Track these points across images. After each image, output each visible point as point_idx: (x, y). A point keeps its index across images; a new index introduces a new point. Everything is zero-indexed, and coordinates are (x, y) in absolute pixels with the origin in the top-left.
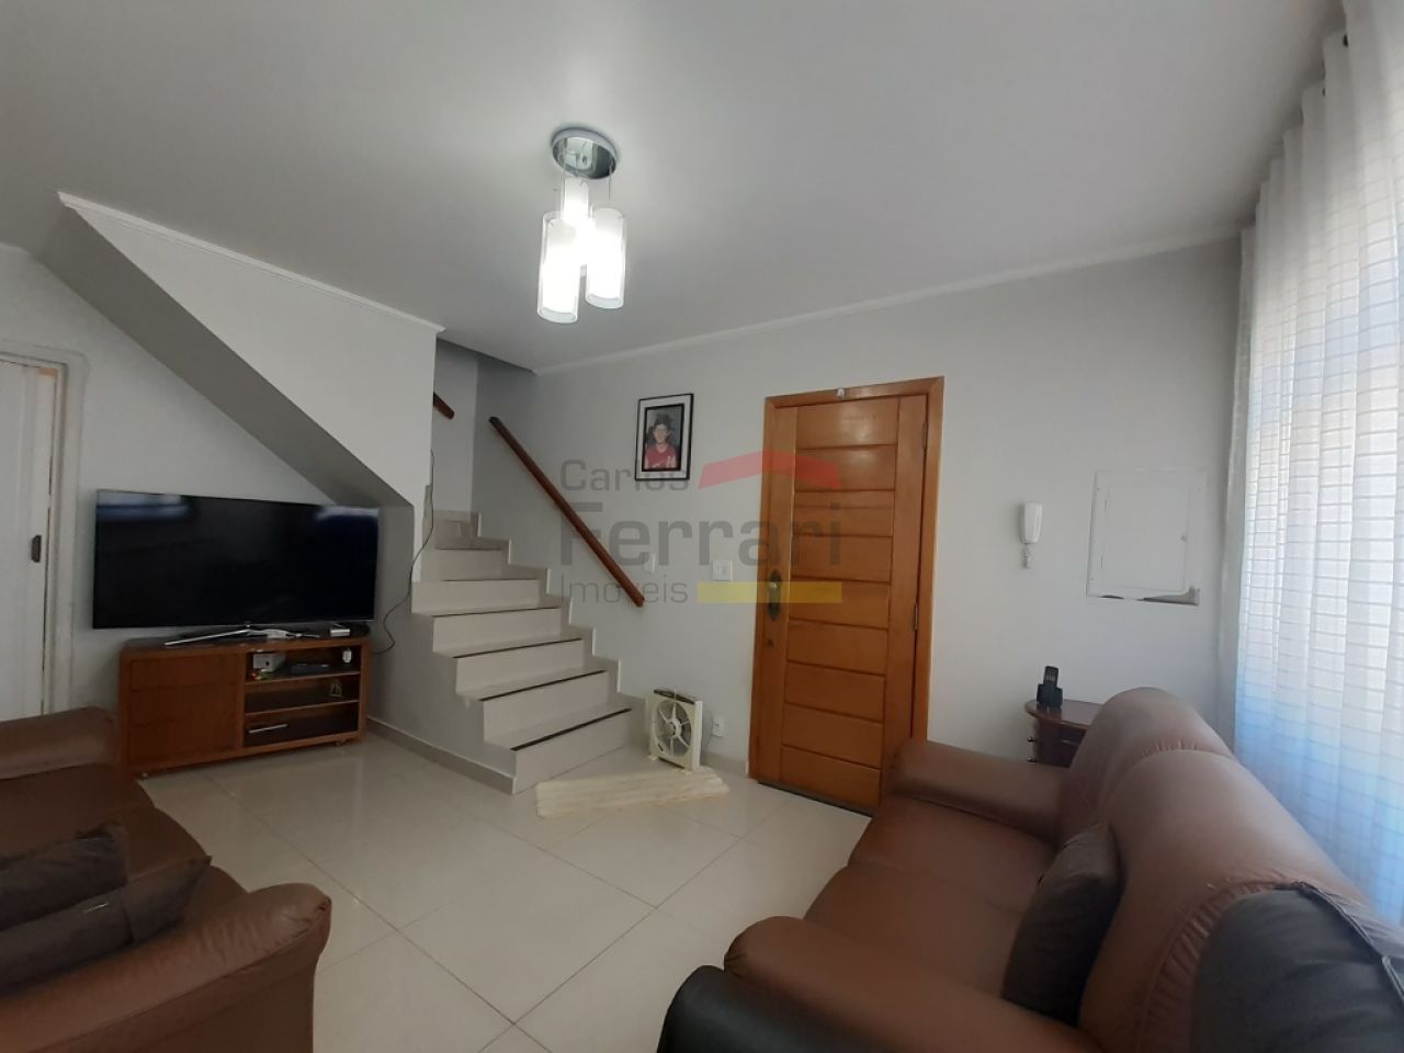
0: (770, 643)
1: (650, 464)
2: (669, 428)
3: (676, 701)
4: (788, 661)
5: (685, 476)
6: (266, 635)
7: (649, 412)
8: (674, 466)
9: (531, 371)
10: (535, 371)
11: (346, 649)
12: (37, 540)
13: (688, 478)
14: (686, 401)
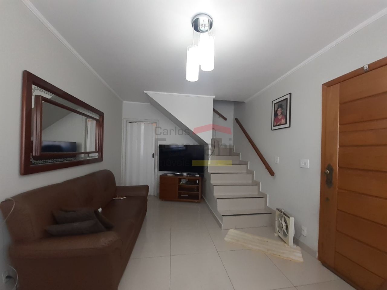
0: (327, 199)
1: (277, 123)
2: (282, 109)
3: (284, 215)
4: (338, 210)
5: (288, 126)
6: (183, 175)
7: (275, 105)
8: (284, 123)
9: (243, 102)
10: (245, 102)
11: (197, 180)
12: (153, 154)
13: (290, 126)
14: (288, 96)
